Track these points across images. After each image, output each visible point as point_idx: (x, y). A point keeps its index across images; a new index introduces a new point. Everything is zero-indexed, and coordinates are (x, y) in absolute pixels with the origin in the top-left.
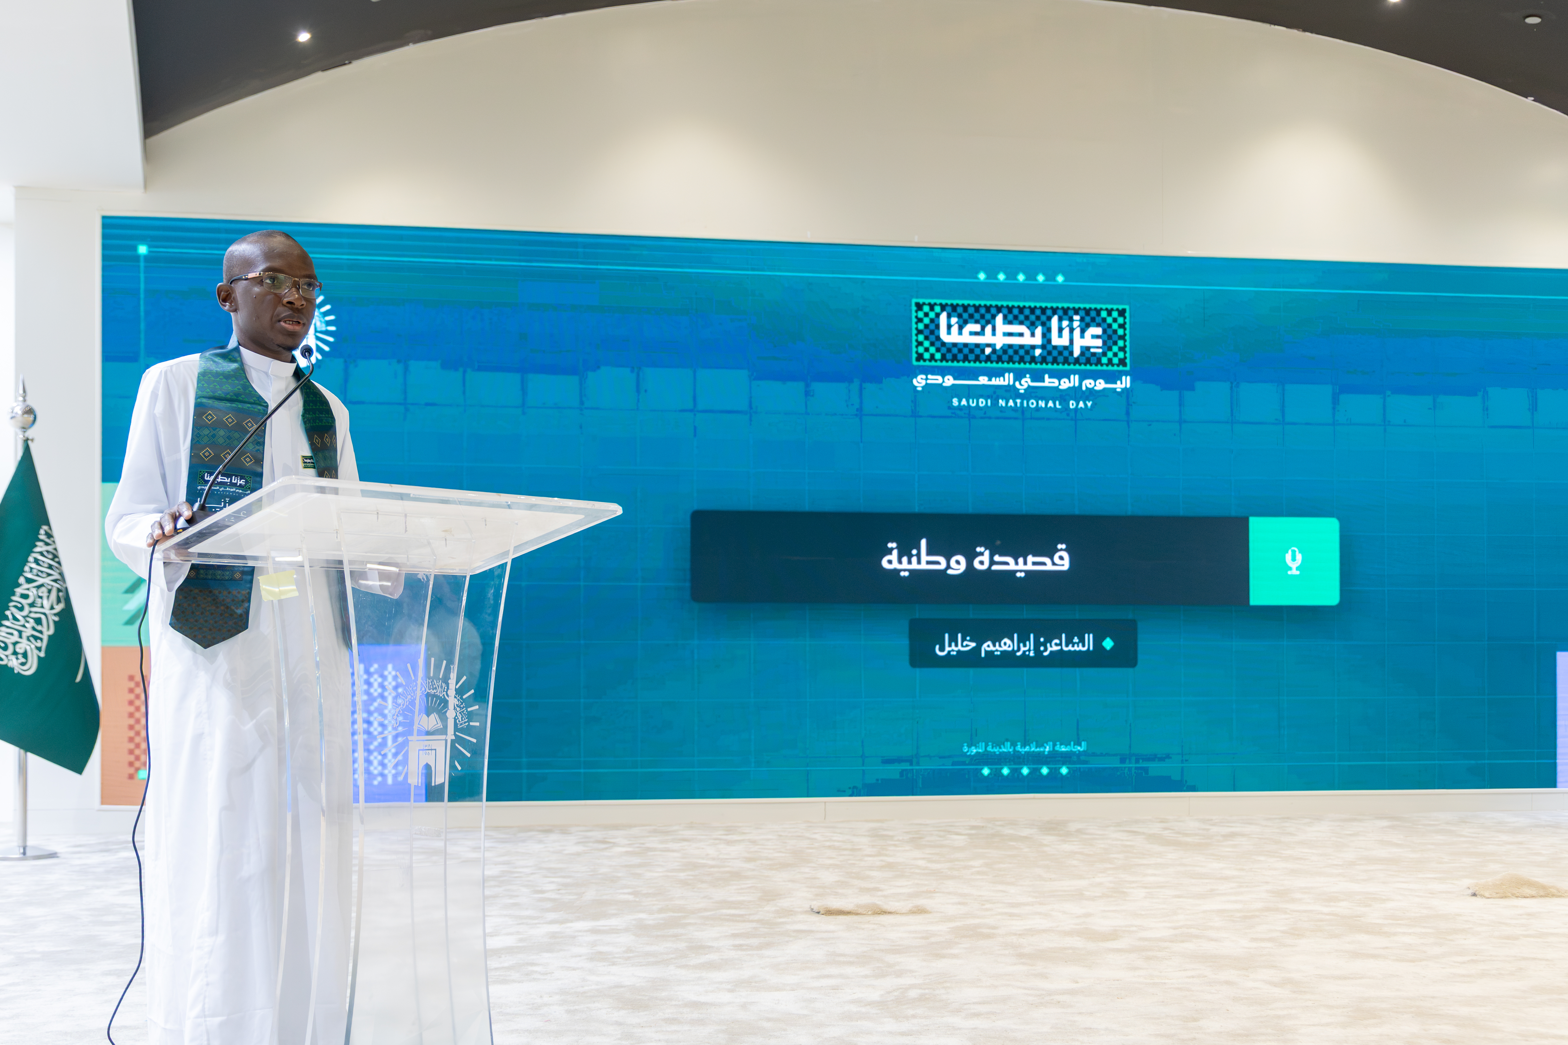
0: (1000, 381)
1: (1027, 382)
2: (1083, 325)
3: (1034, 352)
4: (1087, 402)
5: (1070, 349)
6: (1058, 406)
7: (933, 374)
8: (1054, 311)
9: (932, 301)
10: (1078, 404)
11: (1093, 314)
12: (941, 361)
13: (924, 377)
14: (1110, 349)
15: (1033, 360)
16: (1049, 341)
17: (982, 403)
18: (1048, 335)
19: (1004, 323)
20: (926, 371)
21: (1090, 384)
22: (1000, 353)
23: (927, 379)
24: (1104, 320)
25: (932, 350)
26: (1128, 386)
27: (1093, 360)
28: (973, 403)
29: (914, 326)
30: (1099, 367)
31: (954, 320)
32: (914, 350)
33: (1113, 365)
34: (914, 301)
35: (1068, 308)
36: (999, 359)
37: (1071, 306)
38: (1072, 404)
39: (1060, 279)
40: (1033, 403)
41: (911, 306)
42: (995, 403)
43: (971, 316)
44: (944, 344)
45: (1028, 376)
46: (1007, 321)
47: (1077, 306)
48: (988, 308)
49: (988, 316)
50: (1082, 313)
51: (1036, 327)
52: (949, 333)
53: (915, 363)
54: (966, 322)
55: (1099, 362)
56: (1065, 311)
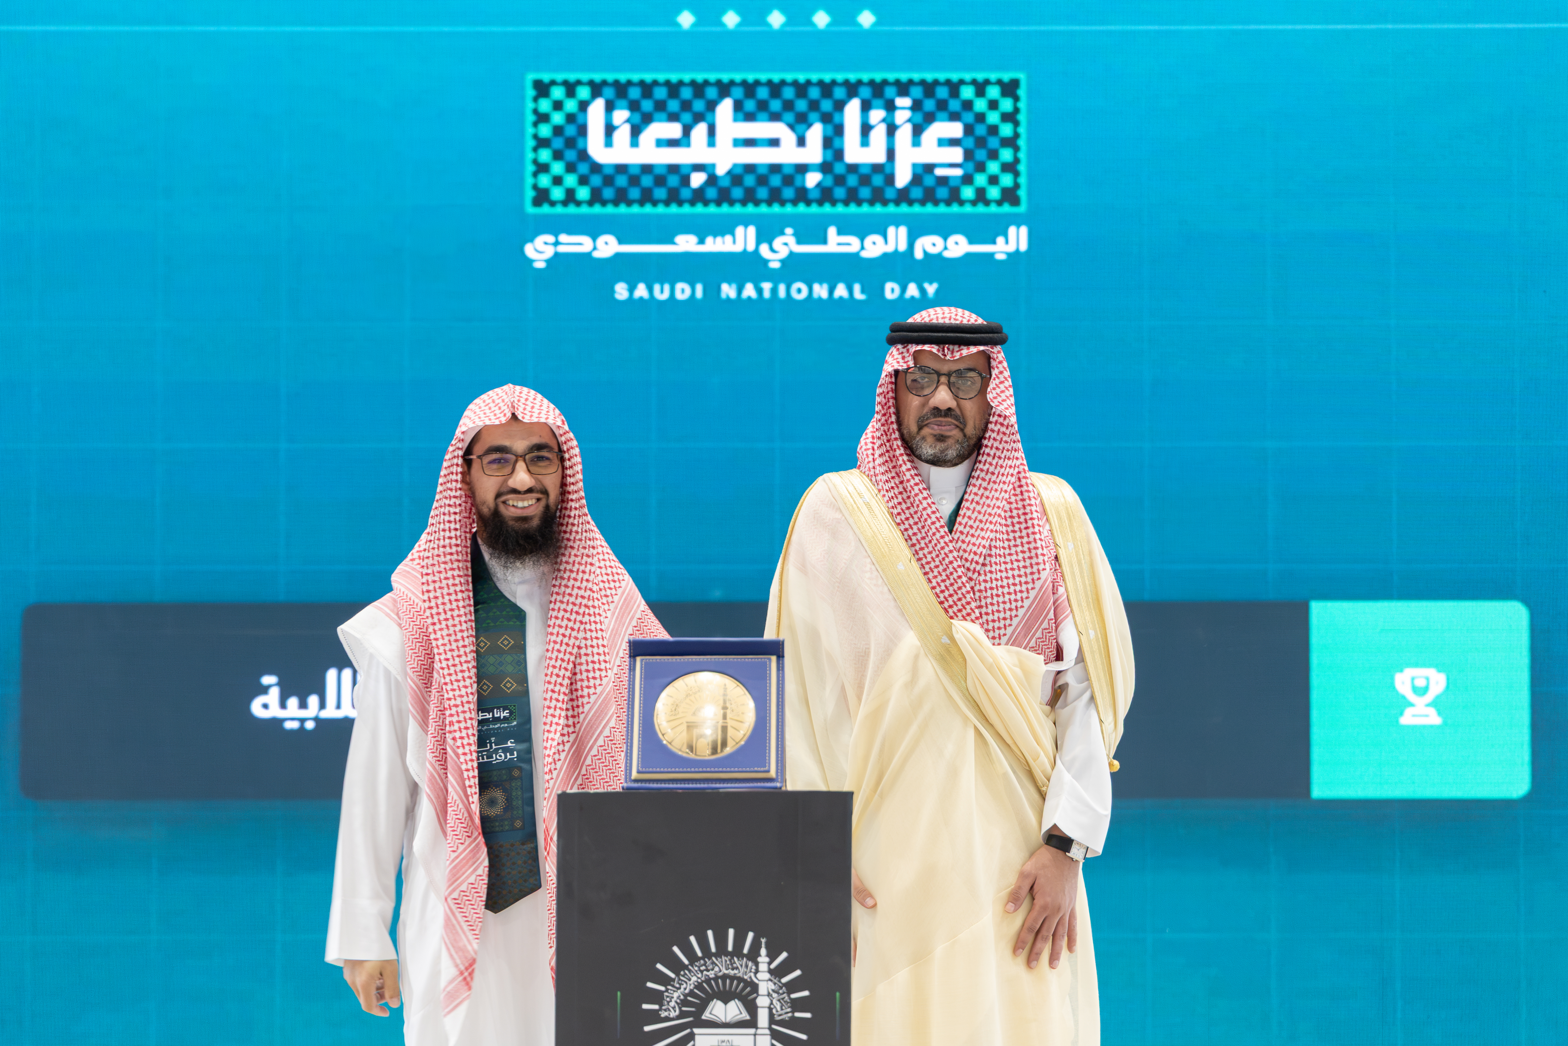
0: (724, 243)
1: (786, 244)
2: (919, 118)
3: (804, 180)
4: (926, 285)
5: (888, 170)
6: (858, 295)
7: (570, 232)
8: (852, 89)
9: (572, 77)
10: (904, 289)
11: (942, 93)
12: (591, 203)
13: (551, 239)
14: (981, 167)
15: (802, 196)
16: (839, 155)
17: (683, 291)
18: (836, 143)
19: (735, 120)
20: (555, 227)
21: (934, 245)
22: (725, 183)
23: (557, 243)
24: (968, 105)
25: (571, 180)
26: (1024, 247)
27: (942, 192)
28: (662, 291)
29: (530, 130)
30: (955, 208)
31: (621, 116)
32: (529, 181)
33: (987, 203)
34: (531, 77)
35: (885, 82)
36: (724, 197)
37: (891, 77)
38: (891, 290)
39: (866, 19)
40: (800, 291)
41: (523, 88)
42: (713, 290)
43: (660, 106)
44: (596, 168)
45: (789, 231)
46: (742, 113)
47: (904, 77)
48: (699, 88)
49: (699, 105)
50: (917, 92)
51: (810, 126)
52: (609, 143)
53: (530, 209)
54: (648, 119)
55: (954, 197)
56: (878, 88)
